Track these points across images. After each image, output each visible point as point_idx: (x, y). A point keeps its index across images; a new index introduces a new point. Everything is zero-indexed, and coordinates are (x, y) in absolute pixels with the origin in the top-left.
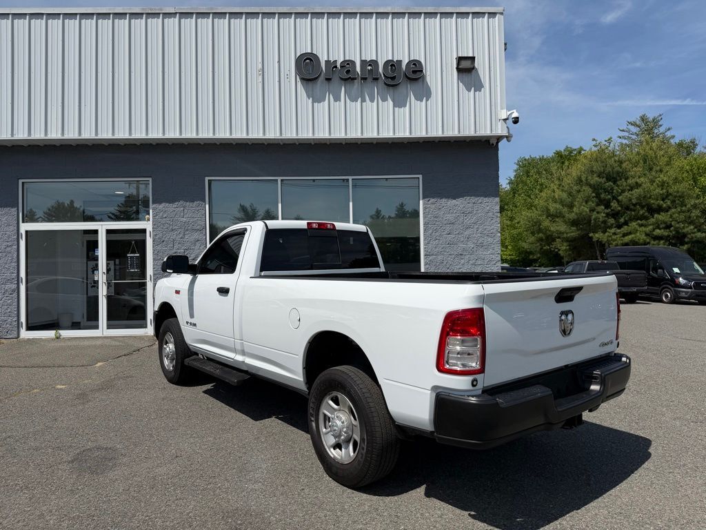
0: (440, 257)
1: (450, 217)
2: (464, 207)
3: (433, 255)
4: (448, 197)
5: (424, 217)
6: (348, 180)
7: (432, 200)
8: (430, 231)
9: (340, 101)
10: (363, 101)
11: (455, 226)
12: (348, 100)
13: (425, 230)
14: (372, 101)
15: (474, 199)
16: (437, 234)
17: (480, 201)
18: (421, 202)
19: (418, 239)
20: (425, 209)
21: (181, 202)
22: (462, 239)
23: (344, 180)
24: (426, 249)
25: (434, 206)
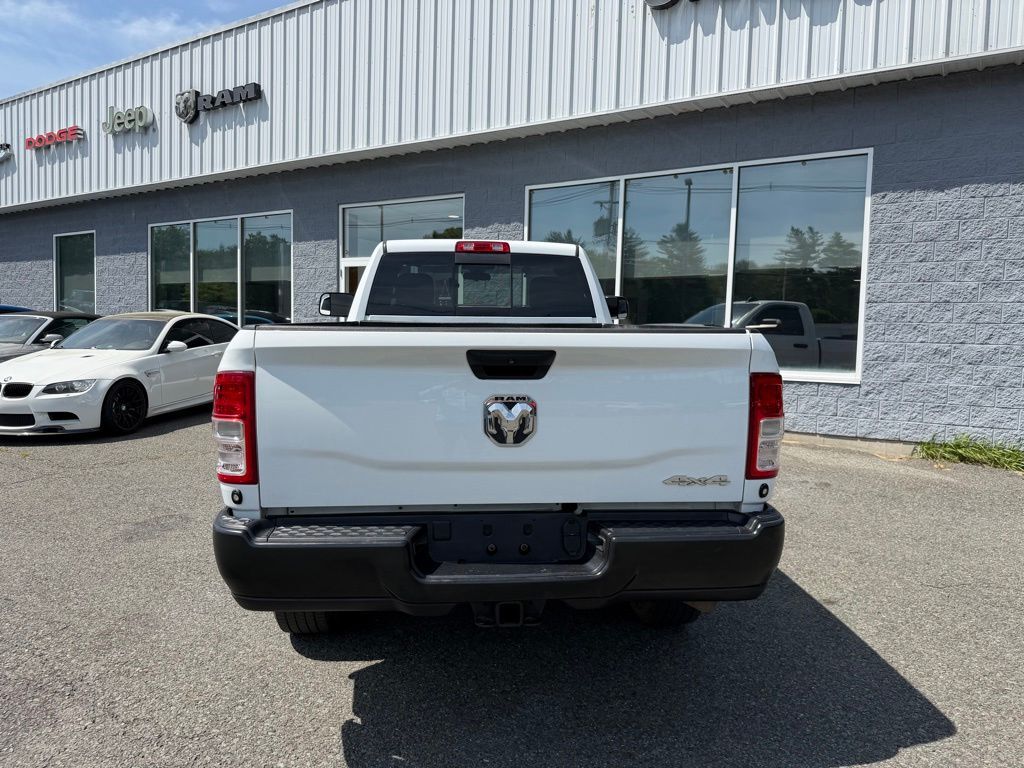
0: (899, 307)
1: (928, 227)
2: (961, 206)
3: (884, 301)
4: (926, 188)
5: (872, 230)
6: (731, 169)
7: (891, 196)
8: (883, 256)
9: (714, 33)
10: (754, 24)
11: (939, 246)
12: (727, 28)
13: (871, 254)
14: (770, 22)
15: (984, 189)
16: (897, 261)
17: (999, 193)
18: (868, 201)
19: (857, 272)
20: (874, 212)
21: (496, 225)
22: (951, 271)
23: (725, 170)
24: (872, 291)
25: (894, 206)
